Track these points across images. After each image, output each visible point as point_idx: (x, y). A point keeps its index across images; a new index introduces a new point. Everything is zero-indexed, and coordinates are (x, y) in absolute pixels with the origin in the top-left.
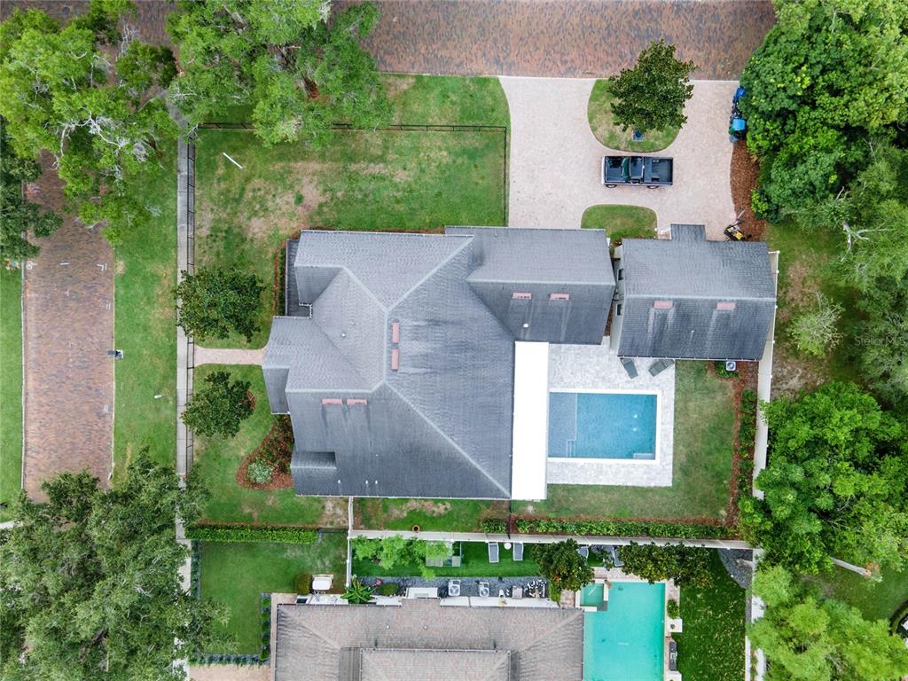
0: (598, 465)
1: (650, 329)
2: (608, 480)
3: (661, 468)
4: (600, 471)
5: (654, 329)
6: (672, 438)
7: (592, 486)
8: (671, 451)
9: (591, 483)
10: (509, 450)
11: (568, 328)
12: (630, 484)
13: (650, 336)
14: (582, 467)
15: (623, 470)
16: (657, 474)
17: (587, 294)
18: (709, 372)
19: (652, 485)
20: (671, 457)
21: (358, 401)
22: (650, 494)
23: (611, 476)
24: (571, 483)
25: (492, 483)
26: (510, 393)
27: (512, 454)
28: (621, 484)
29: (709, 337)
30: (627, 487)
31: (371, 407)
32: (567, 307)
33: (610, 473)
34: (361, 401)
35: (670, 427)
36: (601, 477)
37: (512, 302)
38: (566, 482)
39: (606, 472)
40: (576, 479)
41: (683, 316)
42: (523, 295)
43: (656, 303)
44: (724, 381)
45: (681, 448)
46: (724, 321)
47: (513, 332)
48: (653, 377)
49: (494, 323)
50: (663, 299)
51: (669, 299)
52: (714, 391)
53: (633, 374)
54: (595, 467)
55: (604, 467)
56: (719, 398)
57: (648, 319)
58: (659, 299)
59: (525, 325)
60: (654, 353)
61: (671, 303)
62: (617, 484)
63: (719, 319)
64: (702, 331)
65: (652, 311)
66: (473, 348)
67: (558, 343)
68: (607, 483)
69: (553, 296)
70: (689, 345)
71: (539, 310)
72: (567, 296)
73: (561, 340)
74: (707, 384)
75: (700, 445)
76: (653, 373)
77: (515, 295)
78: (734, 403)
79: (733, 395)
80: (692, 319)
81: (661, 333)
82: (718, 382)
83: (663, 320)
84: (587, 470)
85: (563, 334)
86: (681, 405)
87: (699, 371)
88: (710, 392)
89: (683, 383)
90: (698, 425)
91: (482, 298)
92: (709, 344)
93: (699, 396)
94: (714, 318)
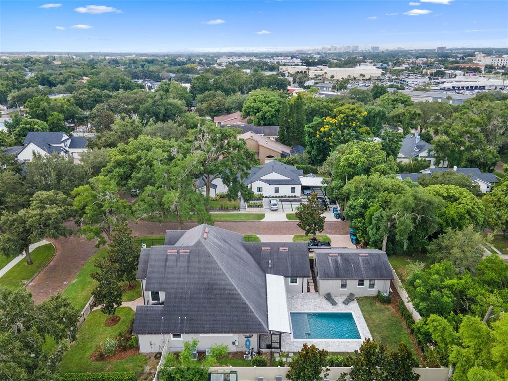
0: (326, 342)
1: (331, 266)
2: (334, 349)
5: (333, 266)
10: (266, 310)
11: (291, 267)
13: (332, 269)
15: (343, 344)
17: (296, 248)
18: (376, 303)
21: (185, 250)
23: (336, 347)
26: (265, 288)
27: (267, 312)
28: (344, 351)
29: (363, 269)
31: (191, 255)
32: (288, 255)
34: (187, 251)
36: (329, 348)
37: (262, 253)
39: (332, 346)
41: (345, 260)
42: (267, 248)
43: (330, 254)
44: (387, 306)
45: (375, 334)
46: (366, 261)
47: (265, 270)
48: (346, 305)
49: (255, 263)
50: (333, 253)
51: (336, 253)
52: (383, 310)
53: (334, 303)
54: (324, 343)
55: (330, 343)
56: (387, 312)
57: (329, 262)
58: (331, 253)
59: (270, 265)
60: (337, 276)
61: (337, 255)
62: (341, 351)
63: (363, 261)
64: (357, 266)
65: (330, 258)
66: (244, 261)
67: (288, 277)
68: (334, 351)
69: (281, 248)
70: (354, 272)
71: (275, 257)
72: (287, 248)
73: (290, 275)
74: (378, 308)
75: (386, 333)
76: (346, 302)
77: (263, 248)
78: (398, 315)
79: (394, 311)
80: (350, 261)
81: (338, 267)
82: (383, 306)
83: (336, 262)
84: (320, 345)
85: (290, 271)
86: (367, 316)
87: (371, 303)
88: (381, 310)
89: (364, 308)
90: (381, 324)
91: (248, 250)
92: (363, 272)
93: (376, 313)
94: (361, 261)
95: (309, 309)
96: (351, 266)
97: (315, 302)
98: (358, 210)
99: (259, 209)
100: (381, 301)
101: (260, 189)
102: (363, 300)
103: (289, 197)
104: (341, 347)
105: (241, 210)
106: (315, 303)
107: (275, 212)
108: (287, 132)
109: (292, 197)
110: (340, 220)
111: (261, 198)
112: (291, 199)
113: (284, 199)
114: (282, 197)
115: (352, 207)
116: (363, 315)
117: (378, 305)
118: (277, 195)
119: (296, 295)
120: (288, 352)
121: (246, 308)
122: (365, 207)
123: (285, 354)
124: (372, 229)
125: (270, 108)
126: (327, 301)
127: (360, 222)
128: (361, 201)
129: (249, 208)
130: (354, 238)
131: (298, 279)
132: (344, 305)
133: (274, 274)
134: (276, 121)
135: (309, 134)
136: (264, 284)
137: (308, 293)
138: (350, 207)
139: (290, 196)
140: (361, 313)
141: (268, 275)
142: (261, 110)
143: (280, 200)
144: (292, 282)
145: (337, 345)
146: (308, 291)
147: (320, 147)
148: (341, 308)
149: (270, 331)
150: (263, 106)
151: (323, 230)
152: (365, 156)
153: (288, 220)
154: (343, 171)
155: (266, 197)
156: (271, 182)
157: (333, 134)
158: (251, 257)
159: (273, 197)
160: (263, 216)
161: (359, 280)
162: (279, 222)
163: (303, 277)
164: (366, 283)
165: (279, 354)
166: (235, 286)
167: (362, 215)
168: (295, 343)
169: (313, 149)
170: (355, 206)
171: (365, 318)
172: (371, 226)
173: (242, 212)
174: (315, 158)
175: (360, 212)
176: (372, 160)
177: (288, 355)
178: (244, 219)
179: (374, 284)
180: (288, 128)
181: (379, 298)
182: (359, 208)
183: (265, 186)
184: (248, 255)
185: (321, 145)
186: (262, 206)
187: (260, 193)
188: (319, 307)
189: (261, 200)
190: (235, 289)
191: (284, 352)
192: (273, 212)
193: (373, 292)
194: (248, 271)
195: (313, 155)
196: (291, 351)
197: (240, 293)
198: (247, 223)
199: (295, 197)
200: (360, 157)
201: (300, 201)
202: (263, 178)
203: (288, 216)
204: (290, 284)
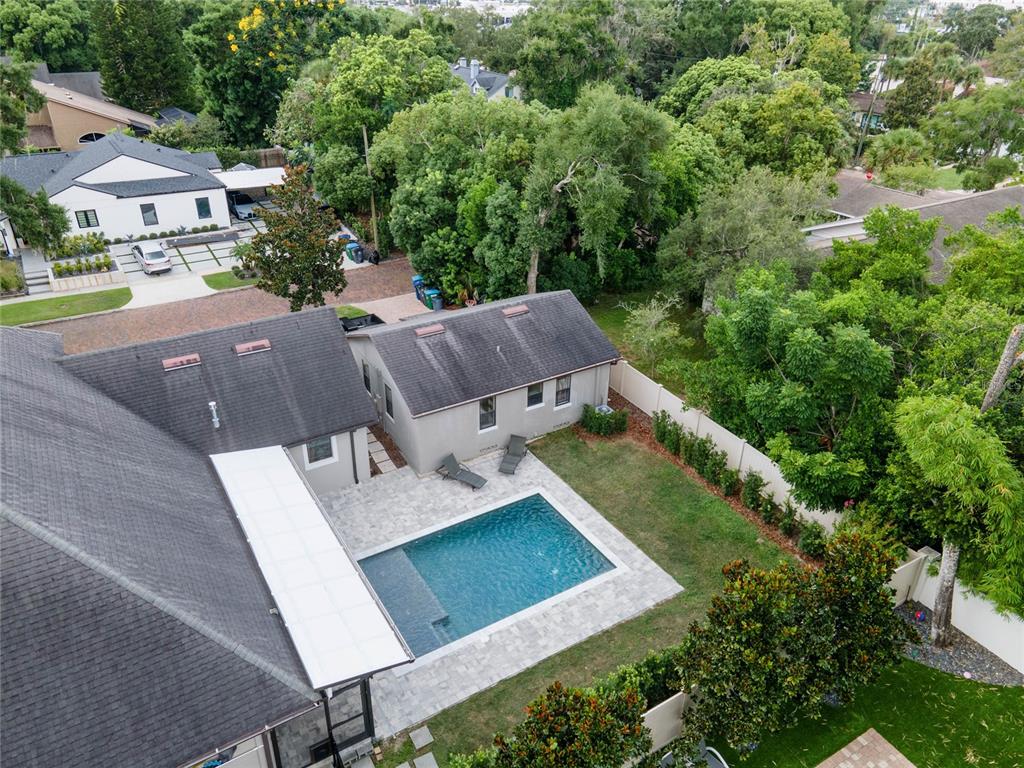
1: (434, 363)
3: (638, 573)
4: (530, 633)
5: (440, 363)
6: (614, 530)
7: (535, 667)
8: (630, 545)
9: (529, 663)
10: (264, 601)
12: (607, 625)
13: (442, 374)
14: (489, 644)
15: (574, 609)
16: (642, 584)
18: (587, 442)
19: (650, 604)
20: (640, 551)
22: (662, 622)
23: (560, 631)
24: (486, 685)
25: (232, 656)
28: (591, 633)
29: (529, 352)
30: (606, 632)
32: (277, 364)
33: (552, 626)
35: (598, 518)
36: (542, 642)
37: (167, 380)
38: (474, 690)
39: (545, 629)
40: (492, 672)
41: (470, 337)
42: (184, 359)
43: (419, 331)
44: (619, 441)
45: (642, 534)
46: (530, 327)
47: (199, 443)
48: (512, 477)
49: (149, 427)
50: (426, 326)
51: (434, 323)
52: (617, 456)
53: (475, 483)
54: (514, 630)
55: (533, 622)
56: (632, 459)
57: (422, 354)
58: (420, 327)
59: (216, 420)
60: (467, 394)
61: (440, 327)
62: (584, 637)
63: (521, 327)
64: (511, 348)
65: (421, 342)
66: (88, 428)
67: (300, 442)
68: (562, 647)
69: (241, 348)
70: (509, 368)
71: (228, 384)
72: (265, 342)
73: (304, 433)
74: (599, 454)
75: (666, 518)
76: (507, 468)
77: (168, 363)
78: (659, 455)
79: (646, 448)
80: (485, 337)
81: (456, 364)
82: (612, 445)
83: (445, 349)
84: (504, 646)
85: (300, 420)
86: (588, 489)
87: (575, 448)
88: (612, 459)
89: (566, 467)
90: (637, 499)
91: (100, 386)
92: (536, 360)
93: (603, 471)
94: (514, 329)
95: (405, 531)
96: (495, 353)
97: (411, 498)
98: (435, 203)
99: (105, 276)
100: (599, 433)
101: (87, 218)
102: (546, 445)
103: (196, 231)
104: (576, 622)
105: (31, 290)
106: (415, 504)
107: (162, 278)
108: (128, 70)
109: (205, 229)
110: (366, 264)
111: (100, 245)
112: (205, 234)
113: (178, 239)
114: (173, 234)
115: (415, 199)
116: (576, 489)
117: (594, 445)
118: (156, 230)
119: (338, 498)
120: (406, 732)
121: (164, 634)
122: (449, 192)
123: (397, 747)
124: (491, 247)
125: (55, 18)
126: (448, 484)
127: (447, 239)
128: (436, 176)
129: (61, 280)
130: (431, 293)
131: (334, 439)
132: (505, 480)
133: (241, 447)
134: (84, 59)
135: (201, 51)
136: (212, 497)
137: (377, 478)
138: (407, 201)
139: (200, 227)
140: (565, 485)
141: (217, 459)
142: (26, 26)
143: (169, 242)
144: (313, 458)
145: (558, 619)
146: (375, 471)
147: (246, 91)
148: (501, 493)
149: (322, 692)
150: (29, 12)
151: (344, 286)
152: (398, 68)
153: (215, 291)
154: (347, 116)
155: (118, 241)
156: (121, 190)
157: (281, 35)
158: (122, 410)
159: (143, 238)
160: (125, 295)
161: (530, 388)
162: (188, 301)
163: (351, 429)
164: (549, 391)
165: (373, 756)
166: (73, 550)
167: (447, 218)
168: (414, 682)
169: (226, 101)
170: (422, 195)
171: (585, 497)
172: (487, 239)
173: (36, 295)
174: (238, 126)
175: (439, 210)
176: (418, 80)
177: (409, 743)
178: (56, 313)
179: (568, 390)
180: (128, 57)
181: (589, 424)
182: (436, 199)
183: (102, 203)
184: (108, 404)
185: (248, 84)
186: (110, 267)
187: (91, 230)
188: (434, 511)
189: (100, 251)
190: (79, 564)
191: (391, 740)
192: (156, 279)
193: (569, 413)
194: (129, 466)
195: (230, 117)
196: (417, 719)
197: (112, 572)
198: (70, 324)
199: (214, 228)
200: (384, 70)
201: (233, 236)
202: (87, 179)
203: (211, 280)
204: (309, 466)
